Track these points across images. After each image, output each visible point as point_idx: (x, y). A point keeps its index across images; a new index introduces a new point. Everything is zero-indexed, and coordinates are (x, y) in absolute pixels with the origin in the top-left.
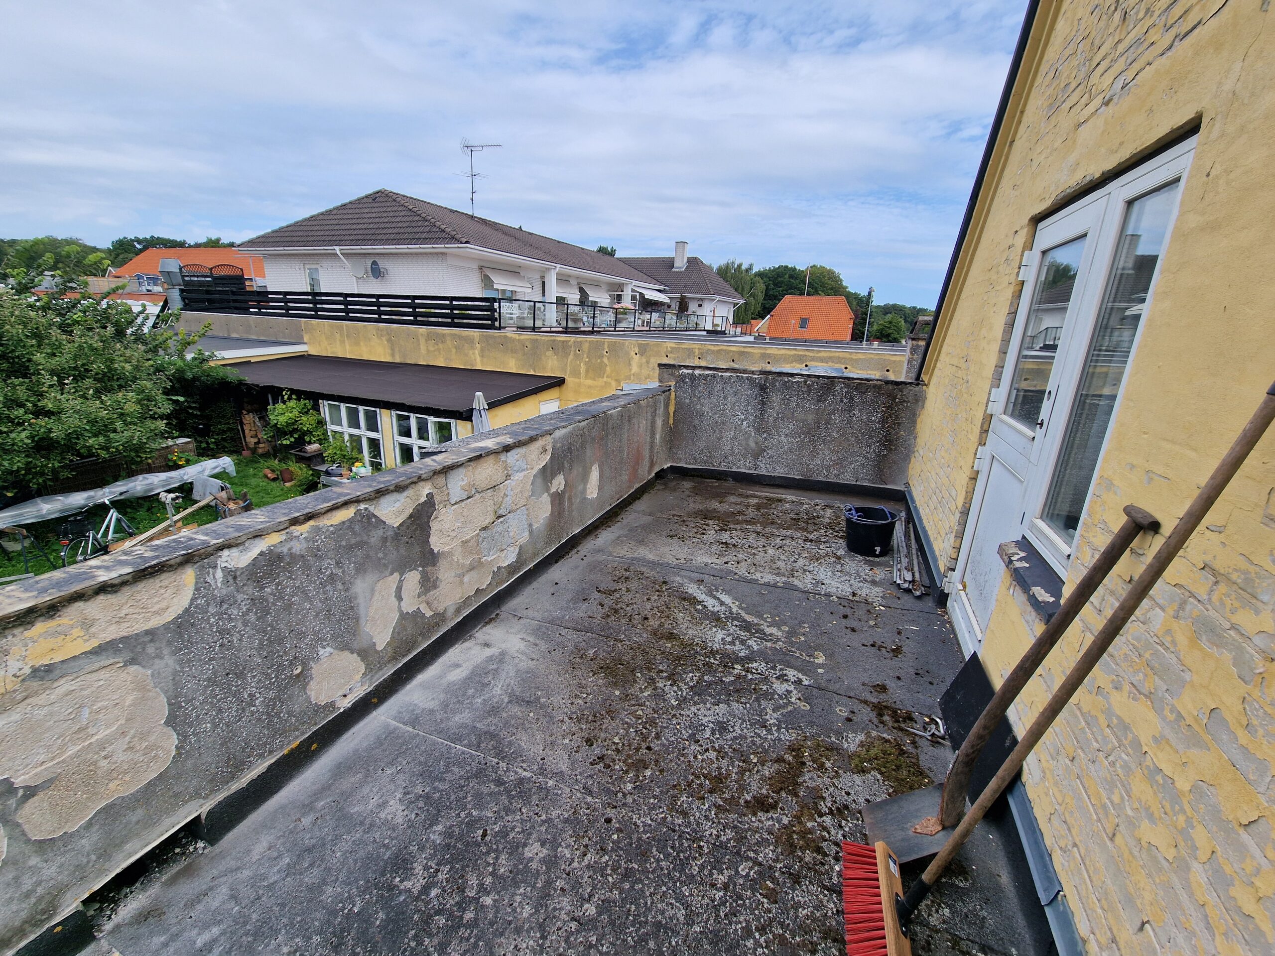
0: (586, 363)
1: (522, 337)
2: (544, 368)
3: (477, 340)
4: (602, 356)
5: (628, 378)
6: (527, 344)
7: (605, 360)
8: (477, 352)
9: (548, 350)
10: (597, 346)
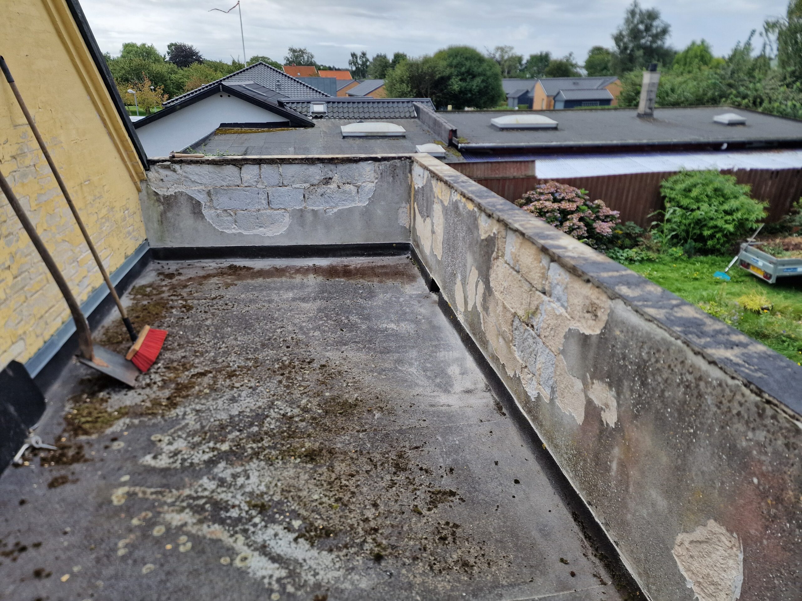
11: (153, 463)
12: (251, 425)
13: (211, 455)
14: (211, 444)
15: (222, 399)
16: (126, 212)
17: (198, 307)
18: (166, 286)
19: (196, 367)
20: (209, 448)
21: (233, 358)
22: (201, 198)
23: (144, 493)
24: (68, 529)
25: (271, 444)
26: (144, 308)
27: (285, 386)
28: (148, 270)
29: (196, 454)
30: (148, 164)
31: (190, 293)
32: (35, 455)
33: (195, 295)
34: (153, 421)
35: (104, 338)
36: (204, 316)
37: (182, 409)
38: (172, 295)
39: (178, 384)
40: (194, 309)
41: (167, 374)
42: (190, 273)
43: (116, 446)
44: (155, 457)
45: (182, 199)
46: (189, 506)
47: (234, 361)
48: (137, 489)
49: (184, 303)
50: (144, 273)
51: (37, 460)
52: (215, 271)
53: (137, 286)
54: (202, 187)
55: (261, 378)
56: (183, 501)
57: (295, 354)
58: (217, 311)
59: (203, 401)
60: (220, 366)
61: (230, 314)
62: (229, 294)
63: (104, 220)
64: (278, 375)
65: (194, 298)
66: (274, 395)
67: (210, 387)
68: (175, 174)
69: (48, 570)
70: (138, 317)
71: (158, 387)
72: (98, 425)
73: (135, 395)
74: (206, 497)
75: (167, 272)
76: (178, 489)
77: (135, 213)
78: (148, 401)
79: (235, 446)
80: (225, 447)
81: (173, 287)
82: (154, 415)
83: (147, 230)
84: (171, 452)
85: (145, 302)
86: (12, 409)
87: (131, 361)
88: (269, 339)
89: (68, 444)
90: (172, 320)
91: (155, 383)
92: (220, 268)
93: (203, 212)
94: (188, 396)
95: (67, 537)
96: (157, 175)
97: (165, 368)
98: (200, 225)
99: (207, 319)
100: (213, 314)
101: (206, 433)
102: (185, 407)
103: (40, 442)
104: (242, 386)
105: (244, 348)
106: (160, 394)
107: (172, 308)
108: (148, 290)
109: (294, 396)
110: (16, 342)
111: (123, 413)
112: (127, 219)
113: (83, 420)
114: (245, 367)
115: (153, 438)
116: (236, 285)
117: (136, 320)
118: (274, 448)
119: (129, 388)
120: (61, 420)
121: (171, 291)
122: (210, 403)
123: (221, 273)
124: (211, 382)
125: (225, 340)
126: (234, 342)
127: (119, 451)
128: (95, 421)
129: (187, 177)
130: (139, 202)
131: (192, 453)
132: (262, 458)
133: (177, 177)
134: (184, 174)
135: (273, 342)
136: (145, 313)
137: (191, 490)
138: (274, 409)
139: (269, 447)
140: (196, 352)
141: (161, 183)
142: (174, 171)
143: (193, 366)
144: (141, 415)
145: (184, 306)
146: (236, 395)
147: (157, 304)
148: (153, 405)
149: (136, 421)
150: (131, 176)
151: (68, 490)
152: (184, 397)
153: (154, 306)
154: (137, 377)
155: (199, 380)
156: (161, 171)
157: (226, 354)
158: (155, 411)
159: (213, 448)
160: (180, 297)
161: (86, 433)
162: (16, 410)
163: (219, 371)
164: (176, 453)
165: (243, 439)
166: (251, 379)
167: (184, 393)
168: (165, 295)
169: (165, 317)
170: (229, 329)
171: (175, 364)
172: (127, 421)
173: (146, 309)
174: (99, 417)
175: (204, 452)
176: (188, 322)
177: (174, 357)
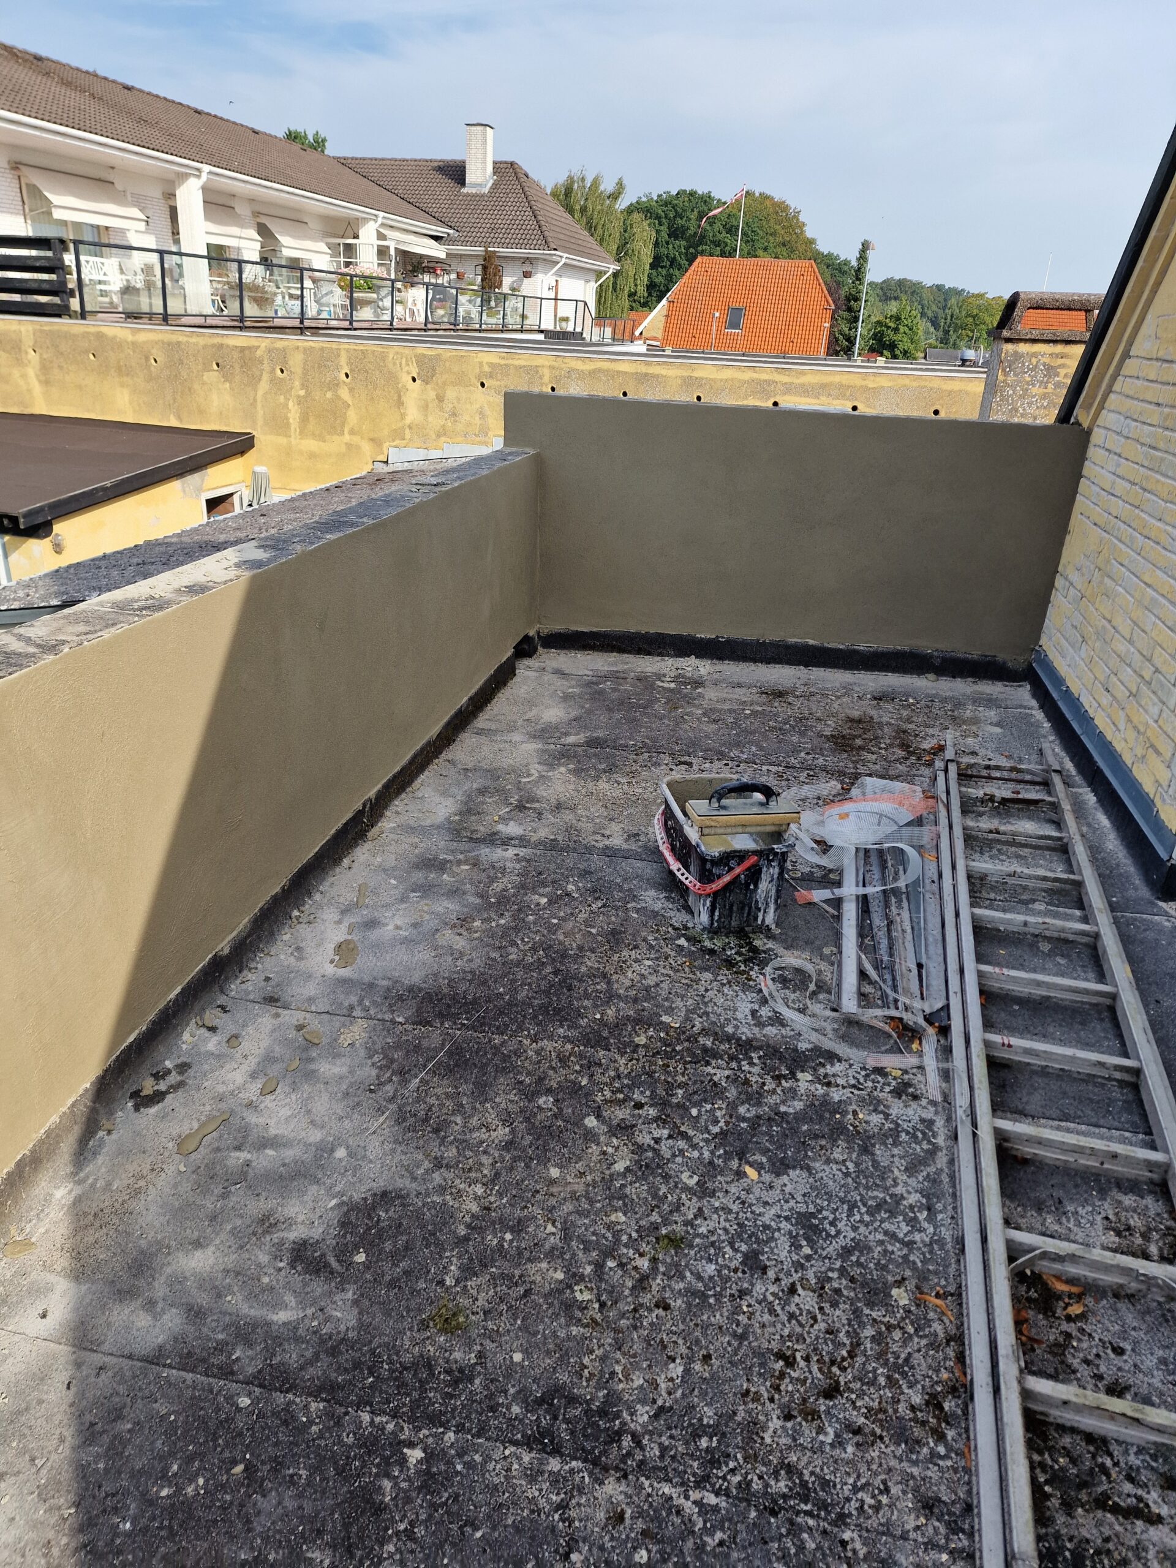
0: (300, 401)
1: (142, 337)
2: (201, 412)
3: (28, 342)
4: (335, 385)
5: (398, 434)
6: (156, 353)
7: (344, 393)
8: (31, 372)
9: (207, 368)
10: (322, 362)
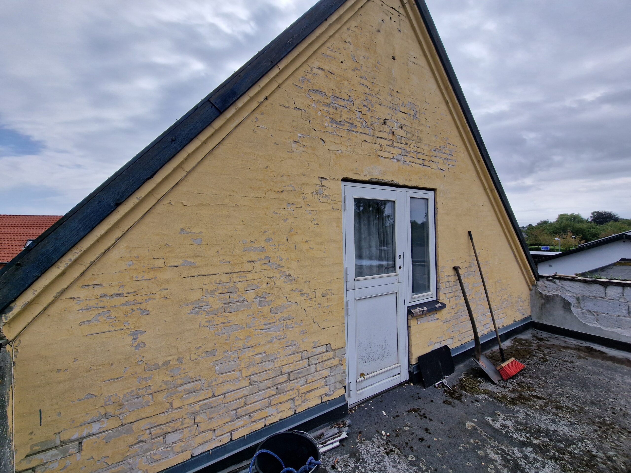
11: (491, 422)
12: (560, 442)
13: (525, 440)
14: (528, 435)
15: (546, 417)
16: (520, 299)
17: (552, 362)
18: (535, 344)
19: (537, 392)
20: (526, 436)
21: (564, 400)
22: (572, 301)
23: (481, 432)
24: (444, 423)
25: (569, 460)
26: (517, 350)
27: (598, 435)
28: (527, 332)
29: (516, 433)
30: (539, 278)
31: (550, 353)
32: (443, 387)
33: (553, 355)
34: (499, 404)
35: (490, 355)
36: (554, 368)
37: (518, 408)
38: (537, 350)
39: (521, 395)
40: (549, 362)
41: (517, 387)
42: (556, 342)
43: (477, 404)
44: (493, 421)
45: (558, 299)
46: (501, 454)
47: (564, 401)
48: (479, 428)
49: (543, 356)
50: (524, 333)
51: (443, 389)
52: (574, 347)
53: (518, 338)
54: (574, 295)
55: (581, 421)
56: (499, 450)
57: (619, 420)
58: (565, 369)
59: (533, 411)
60: (553, 399)
61: (574, 374)
62: (579, 363)
63: (505, 300)
64: (595, 425)
65: (552, 356)
66: (586, 435)
67: (541, 406)
68: (555, 284)
69: (430, 431)
70: (511, 353)
71: (509, 390)
72: (473, 391)
73: (495, 388)
74: (513, 457)
75: (539, 336)
76: (499, 443)
77: (525, 301)
78: (500, 394)
79: (543, 445)
80: (536, 442)
81: (540, 346)
82: (501, 402)
83: (532, 311)
84: (502, 424)
85: (519, 347)
86: (440, 364)
87: (498, 370)
88: (599, 402)
89: (457, 391)
90: (532, 362)
91: (508, 388)
92: (579, 345)
93: (572, 309)
94: (524, 404)
95: (442, 425)
96: (543, 283)
97: (516, 383)
98: (568, 316)
99: (555, 371)
100: (561, 370)
101: (527, 428)
102: (520, 408)
103: (446, 383)
104: (563, 417)
105: (576, 398)
106: (509, 394)
107: (534, 356)
108: (524, 342)
109: (603, 445)
110: (449, 339)
111: (486, 392)
112: (520, 303)
113: (467, 385)
114: (571, 408)
115: (496, 412)
116: (587, 359)
117: (510, 354)
118: (571, 464)
119: (494, 383)
120: (458, 380)
121: (538, 347)
122: (537, 414)
123: (578, 349)
124: (543, 405)
125: (563, 387)
126: (570, 391)
127: (477, 407)
128: (472, 388)
129: (563, 287)
130: (530, 296)
131: (514, 431)
132: (559, 463)
133: (556, 286)
134: (561, 285)
135: (602, 404)
136: (517, 352)
137: (506, 448)
138: (583, 443)
139: (567, 461)
140: (539, 384)
141: (545, 288)
142: (555, 283)
143: (534, 390)
144: (495, 398)
145: (543, 358)
146: (557, 420)
147: (525, 350)
148: (502, 397)
149: (491, 400)
150: (527, 282)
151: (450, 408)
152: (522, 403)
153: (524, 351)
154: (500, 380)
155: (535, 399)
156: (546, 282)
157: (561, 395)
158: (502, 400)
159: (528, 437)
160: (542, 352)
161: (466, 390)
162: (442, 365)
163: (552, 402)
164: (505, 426)
165: (550, 445)
166: (573, 417)
167: (523, 401)
168: (533, 348)
169: (528, 359)
170: (569, 382)
171: (524, 384)
172: (486, 397)
173: (518, 351)
174: (474, 388)
175: (521, 436)
176: (542, 367)
177: (525, 381)
